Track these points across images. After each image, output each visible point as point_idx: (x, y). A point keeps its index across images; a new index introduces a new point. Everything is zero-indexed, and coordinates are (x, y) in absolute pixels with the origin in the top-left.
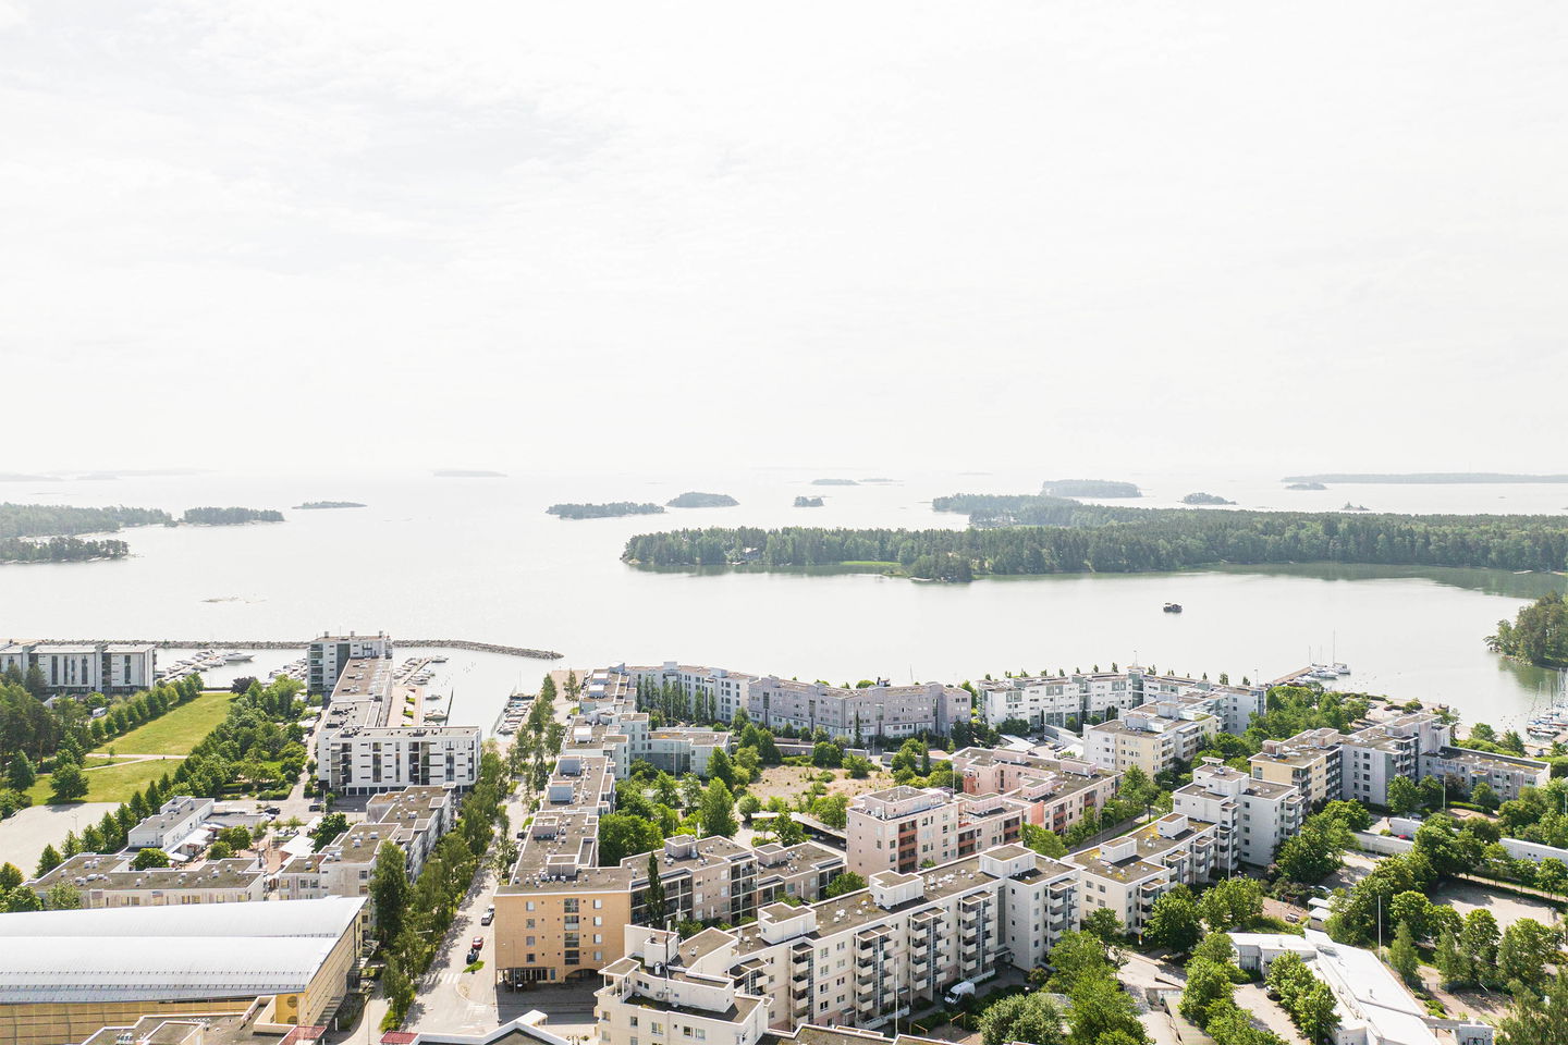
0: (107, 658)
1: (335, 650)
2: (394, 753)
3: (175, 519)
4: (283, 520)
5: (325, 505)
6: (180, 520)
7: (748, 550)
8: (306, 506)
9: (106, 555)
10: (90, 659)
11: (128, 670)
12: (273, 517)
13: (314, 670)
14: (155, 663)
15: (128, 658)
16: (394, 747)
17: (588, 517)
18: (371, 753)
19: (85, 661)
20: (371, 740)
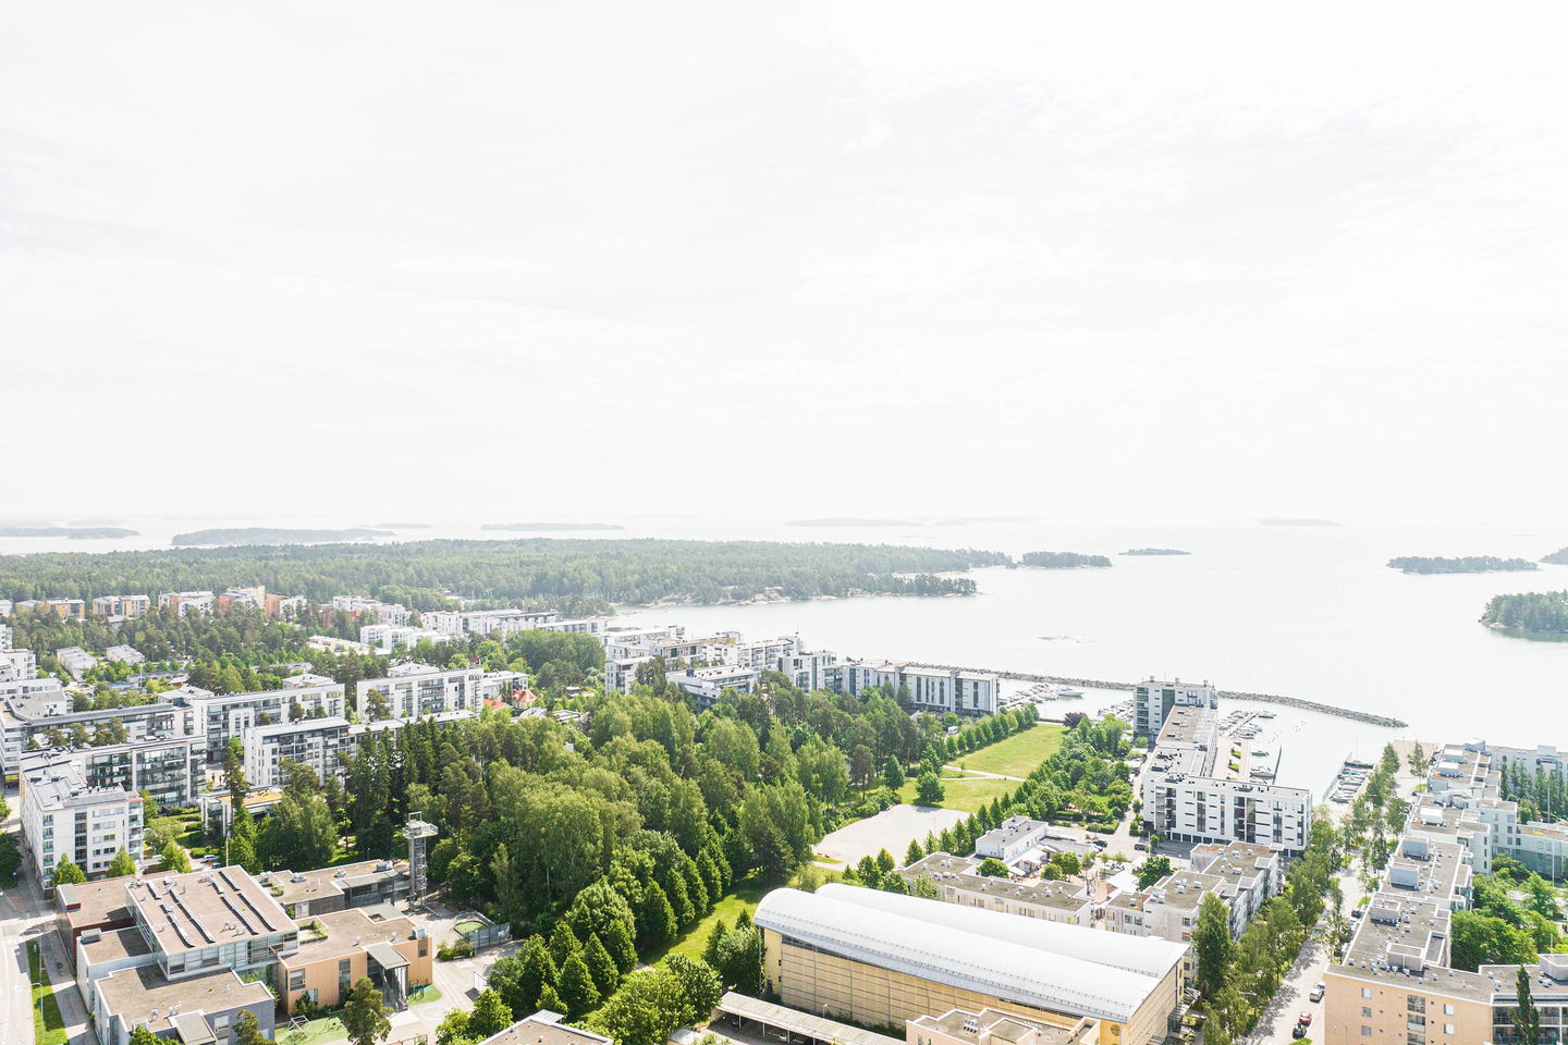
0: (959, 682)
1: (1160, 695)
2: (1219, 805)
3: (1015, 562)
4: (1110, 566)
5: (1149, 552)
6: (1019, 563)
8: (1132, 552)
9: (958, 591)
10: (946, 682)
11: (976, 694)
12: (1101, 562)
13: (1140, 713)
14: (998, 691)
15: (976, 685)
16: (1218, 799)
17: (1438, 572)
18: (1195, 801)
19: (942, 684)
20: (1196, 788)
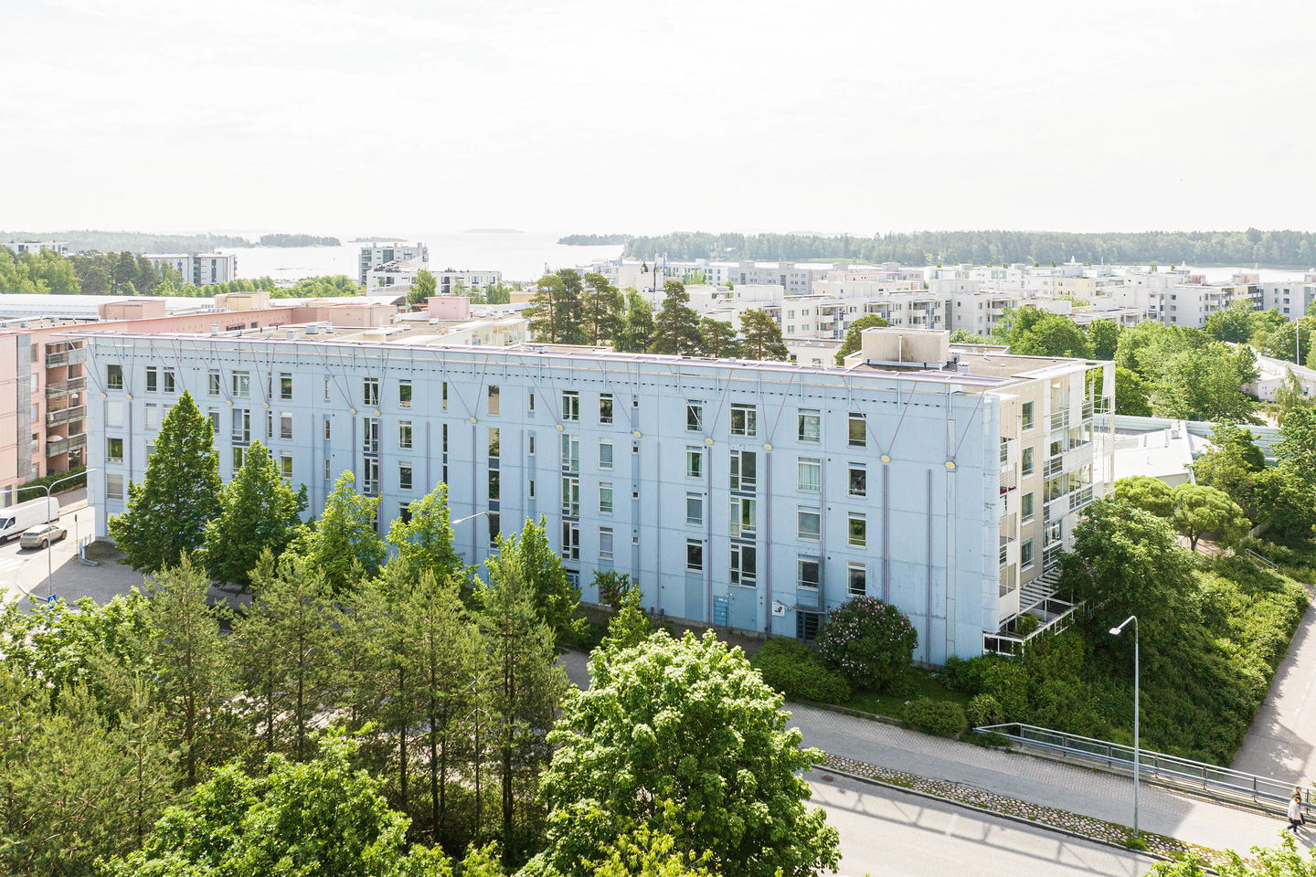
0: (197, 260)
1: (381, 255)
3: (252, 242)
4: (339, 245)
6: (257, 244)
7: (729, 249)
10: (184, 262)
11: (214, 271)
12: (334, 243)
14: (235, 269)
15: (214, 262)
17: (592, 245)
19: (180, 264)
